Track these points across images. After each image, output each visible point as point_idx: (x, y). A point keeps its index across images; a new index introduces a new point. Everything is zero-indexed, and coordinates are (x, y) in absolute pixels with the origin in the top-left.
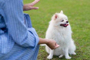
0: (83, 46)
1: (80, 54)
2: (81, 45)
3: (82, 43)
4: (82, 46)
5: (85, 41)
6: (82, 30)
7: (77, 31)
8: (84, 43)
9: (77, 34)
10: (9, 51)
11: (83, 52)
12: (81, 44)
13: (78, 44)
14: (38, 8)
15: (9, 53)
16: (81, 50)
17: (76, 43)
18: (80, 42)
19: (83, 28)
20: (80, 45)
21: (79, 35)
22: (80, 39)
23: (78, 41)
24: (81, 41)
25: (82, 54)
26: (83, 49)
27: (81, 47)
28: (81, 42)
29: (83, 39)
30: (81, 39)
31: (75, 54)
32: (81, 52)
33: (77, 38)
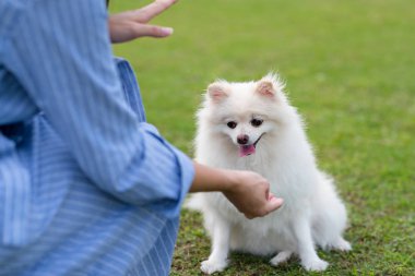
0: (382, 213)
1: (367, 249)
2: (375, 209)
3: (377, 197)
4: (377, 213)
5: (390, 187)
6: (380, 136)
7: (358, 140)
8: (390, 195)
9: (357, 155)
10: (37, 235)
11: (381, 241)
12: (372, 202)
13: (359, 204)
14: (169, 30)
15: (38, 242)
16: (373, 228)
17: (349, 198)
18: (367, 193)
19: (384, 130)
20: (368, 205)
21: (366, 161)
22: (370, 177)
23: (359, 186)
24: (375, 187)
25: (380, 247)
26: (383, 227)
27: (372, 216)
28: (375, 191)
29: (383, 178)
30: (375, 181)
31: (346, 246)
32: (374, 238)
33: (353, 176)
